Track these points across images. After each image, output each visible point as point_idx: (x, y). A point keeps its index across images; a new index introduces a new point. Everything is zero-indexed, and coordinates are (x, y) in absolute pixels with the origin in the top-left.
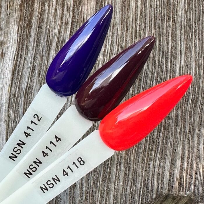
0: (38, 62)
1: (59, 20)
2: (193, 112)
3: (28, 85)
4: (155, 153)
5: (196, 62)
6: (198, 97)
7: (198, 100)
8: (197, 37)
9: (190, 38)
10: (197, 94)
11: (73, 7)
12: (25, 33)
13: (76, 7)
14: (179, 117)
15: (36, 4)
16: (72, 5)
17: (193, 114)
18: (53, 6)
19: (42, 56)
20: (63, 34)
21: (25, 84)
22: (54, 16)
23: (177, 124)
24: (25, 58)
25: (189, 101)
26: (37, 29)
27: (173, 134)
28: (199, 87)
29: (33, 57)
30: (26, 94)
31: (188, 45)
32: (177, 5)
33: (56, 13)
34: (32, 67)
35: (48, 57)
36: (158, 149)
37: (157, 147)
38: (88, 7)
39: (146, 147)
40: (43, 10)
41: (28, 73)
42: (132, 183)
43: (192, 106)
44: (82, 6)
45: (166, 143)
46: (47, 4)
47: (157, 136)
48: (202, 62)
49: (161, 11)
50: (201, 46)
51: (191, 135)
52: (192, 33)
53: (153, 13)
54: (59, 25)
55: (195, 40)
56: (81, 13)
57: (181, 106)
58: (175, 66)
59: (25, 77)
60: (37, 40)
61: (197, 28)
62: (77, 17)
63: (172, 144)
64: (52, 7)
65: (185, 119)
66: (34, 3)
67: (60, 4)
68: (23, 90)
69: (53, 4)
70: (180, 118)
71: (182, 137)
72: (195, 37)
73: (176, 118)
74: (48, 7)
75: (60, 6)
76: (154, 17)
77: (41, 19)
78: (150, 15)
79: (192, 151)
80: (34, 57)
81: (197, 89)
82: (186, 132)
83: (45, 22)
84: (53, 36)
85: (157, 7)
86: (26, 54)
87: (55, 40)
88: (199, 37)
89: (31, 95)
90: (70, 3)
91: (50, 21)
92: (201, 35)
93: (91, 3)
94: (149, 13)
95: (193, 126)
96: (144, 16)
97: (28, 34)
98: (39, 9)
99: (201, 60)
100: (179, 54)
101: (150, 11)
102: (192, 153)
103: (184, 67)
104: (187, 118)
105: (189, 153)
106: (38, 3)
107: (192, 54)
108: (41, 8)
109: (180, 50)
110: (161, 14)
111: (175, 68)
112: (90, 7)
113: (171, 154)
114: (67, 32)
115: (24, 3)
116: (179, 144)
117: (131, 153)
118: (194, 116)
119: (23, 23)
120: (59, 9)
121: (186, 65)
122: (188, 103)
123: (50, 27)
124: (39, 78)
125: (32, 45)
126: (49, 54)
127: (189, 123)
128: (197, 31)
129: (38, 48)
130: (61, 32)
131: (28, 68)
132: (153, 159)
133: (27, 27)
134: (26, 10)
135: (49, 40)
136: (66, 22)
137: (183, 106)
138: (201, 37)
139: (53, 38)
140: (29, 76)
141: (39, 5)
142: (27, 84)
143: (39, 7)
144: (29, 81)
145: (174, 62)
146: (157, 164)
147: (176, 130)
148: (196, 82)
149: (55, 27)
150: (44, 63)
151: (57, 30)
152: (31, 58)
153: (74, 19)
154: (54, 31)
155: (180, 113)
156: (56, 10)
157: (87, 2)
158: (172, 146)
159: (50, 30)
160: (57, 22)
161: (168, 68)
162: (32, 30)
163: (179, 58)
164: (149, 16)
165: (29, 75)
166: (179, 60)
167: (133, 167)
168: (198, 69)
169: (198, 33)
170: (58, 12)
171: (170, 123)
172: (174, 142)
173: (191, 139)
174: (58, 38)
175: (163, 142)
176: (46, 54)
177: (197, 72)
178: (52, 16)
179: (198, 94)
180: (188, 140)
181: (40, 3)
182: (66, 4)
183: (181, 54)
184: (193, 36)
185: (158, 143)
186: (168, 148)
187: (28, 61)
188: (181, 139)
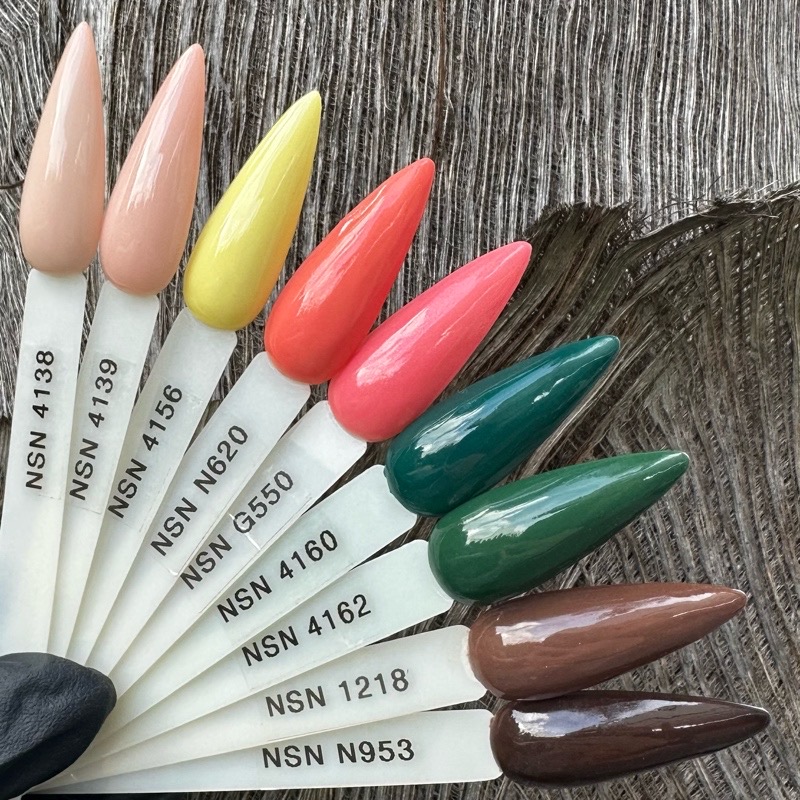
4: (507, 174)
27: (552, 127)
42: (450, 251)
43: (597, 56)
117: (446, 173)
132: (502, 188)
146: (513, 202)
167: (453, 210)
179: (610, 25)
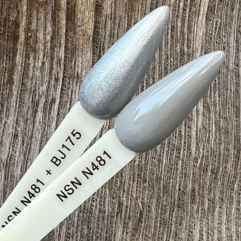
0: (22, 127)
1: (47, 76)
2: (212, 186)
3: (10, 156)
5: (215, 123)
6: (219, 167)
7: (219, 171)
8: (217, 93)
9: (209, 94)
10: (217, 164)
11: (65, 60)
12: (5, 92)
13: (68, 59)
14: (196, 192)
15: (18, 57)
16: (63, 58)
17: (212, 187)
18: (40, 59)
19: (27, 120)
20: (53, 92)
21: (5, 154)
22: (41, 70)
23: (193, 201)
24: (5, 121)
25: (208, 173)
26: (20, 87)
28: (220, 155)
29: (15, 121)
30: (6, 166)
31: (206, 104)
32: (193, 54)
33: (44, 67)
34: (14, 133)
35: (34, 120)
36: (170, 232)
37: (170, 229)
38: (83, 60)
39: (156, 230)
40: (27, 63)
41: (9, 140)
44: (76, 59)
45: (181, 224)
46: (32, 56)
47: (170, 217)
48: (223, 124)
49: (173, 62)
50: (222, 104)
51: (210, 214)
52: (211, 88)
53: (163, 65)
54: (47, 82)
55: (215, 96)
56: (75, 66)
57: (198, 178)
58: (191, 129)
59: (6, 145)
60: (20, 99)
61: (217, 83)
62: (69, 71)
63: (188, 226)
64: (38, 60)
65: (204, 194)
66: (16, 55)
67: (48, 55)
68: (4, 161)
69: (40, 56)
70: (197, 194)
71: (199, 216)
72: (215, 93)
73: (192, 194)
74: (33, 60)
75: (48, 58)
76: (165, 70)
77: (25, 74)
78: (159, 67)
79: (212, 232)
80: (17, 120)
81: (217, 157)
82: (205, 209)
83: (30, 78)
84: (41, 95)
85: (167, 58)
86: (6, 117)
87: (42, 100)
88: (219, 93)
89: (14, 168)
90: (60, 55)
91: (35, 77)
92: (221, 91)
93: (87, 55)
94: (158, 65)
95: (213, 203)
96: (152, 69)
97: (9, 92)
98: (22, 63)
99: (222, 122)
100: (196, 115)
101: (160, 63)
102: (212, 235)
103: (201, 130)
104: (206, 192)
105: (209, 236)
106: (21, 55)
107: (211, 115)
108: (25, 61)
109: (197, 110)
110: (173, 66)
111: (191, 131)
112: (85, 59)
113: (186, 238)
114: (58, 90)
115: (4, 56)
116: (196, 225)
118: (214, 190)
119: (3, 79)
120: (47, 62)
121: (204, 128)
122: (207, 175)
123: (36, 83)
124: (23, 147)
125: (14, 106)
126: (35, 117)
127: (208, 199)
128: (217, 86)
129: (21, 110)
130: (50, 90)
131: (9, 134)
133: (7, 84)
134: (6, 64)
135: (35, 100)
136: (56, 77)
137: (200, 178)
138: (222, 93)
139: (40, 97)
140: (11, 144)
141: (23, 57)
142: (8, 154)
143: (22, 60)
144: (11, 150)
145: (190, 125)
147: (193, 208)
148: (216, 149)
149: (42, 83)
150: (29, 128)
151: (44, 88)
152: (13, 121)
153: (66, 73)
154: (41, 88)
155: (197, 187)
156: (43, 63)
157: (81, 54)
158: (188, 228)
159: (36, 87)
160: (45, 77)
161: (182, 132)
162: (14, 87)
163: (196, 119)
164: (158, 69)
165: (11, 142)
166: (196, 121)
168: (219, 133)
169: (217, 88)
170: (46, 66)
171: (185, 200)
172: (189, 222)
173: (211, 218)
174: (47, 97)
175: (176, 223)
176: (32, 117)
177: (217, 136)
178: (39, 71)
180: (208, 219)
181: (23, 55)
182: (56, 56)
183: (198, 115)
184: (212, 92)
185: (171, 224)
186: (182, 231)
187: (9, 125)
188: (198, 219)
